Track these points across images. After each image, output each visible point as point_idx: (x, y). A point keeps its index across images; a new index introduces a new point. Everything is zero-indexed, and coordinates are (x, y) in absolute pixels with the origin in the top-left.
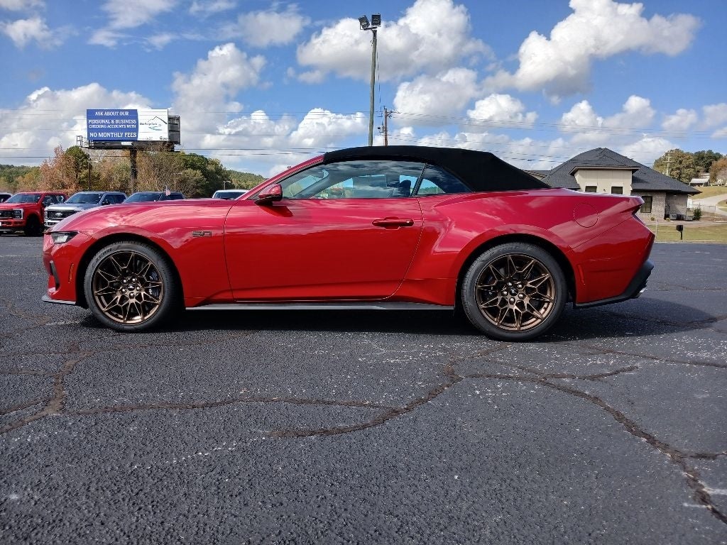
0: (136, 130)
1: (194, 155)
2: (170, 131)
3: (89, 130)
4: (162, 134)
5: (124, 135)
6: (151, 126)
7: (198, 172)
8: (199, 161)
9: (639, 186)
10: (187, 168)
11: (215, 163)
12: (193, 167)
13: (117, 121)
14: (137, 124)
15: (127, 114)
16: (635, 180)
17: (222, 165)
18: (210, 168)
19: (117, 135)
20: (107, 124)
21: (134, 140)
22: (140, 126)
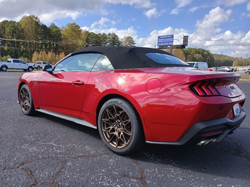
0: (173, 42)
1: (200, 49)
2: (184, 41)
3: (158, 43)
4: (181, 42)
5: (169, 44)
6: (178, 40)
7: (200, 55)
8: (202, 51)
10: (196, 54)
11: (207, 51)
12: (199, 53)
13: (167, 39)
14: (173, 40)
15: (170, 36)
17: (210, 52)
18: (205, 53)
19: (166, 44)
20: (164, 41)
22: (174, 40)
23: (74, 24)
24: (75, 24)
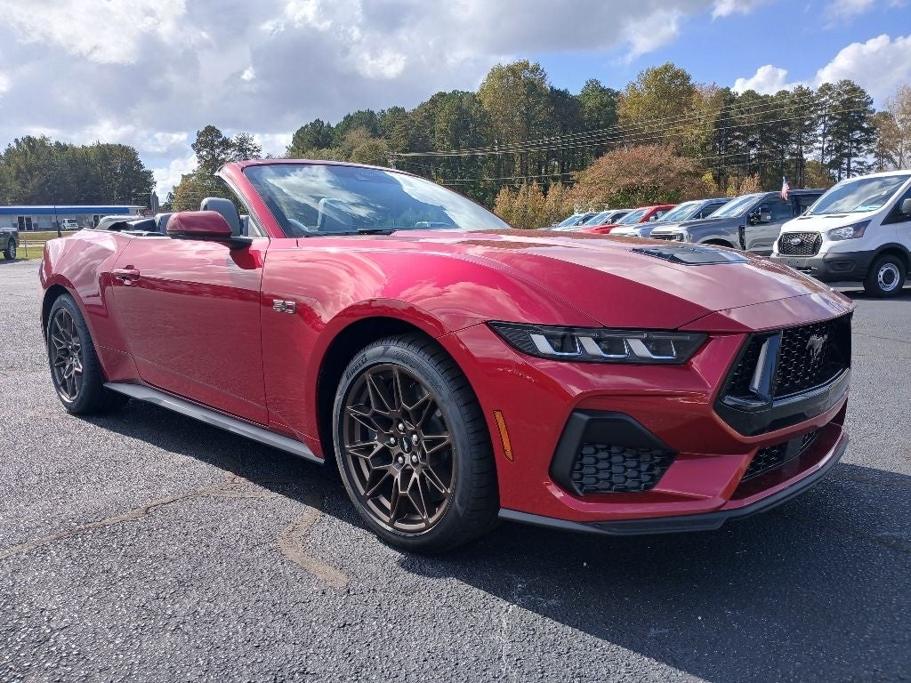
23: (667, 68)
24: (672, 67)
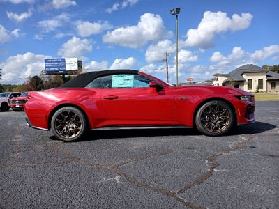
0: (65, 67)
3: (46, 67)
4: (75, 67)
5: (60, 69)
9: (269, 78)
14: (65, 64)
16: (268, 76)
19: (57, 69)
21: (64, 71)
